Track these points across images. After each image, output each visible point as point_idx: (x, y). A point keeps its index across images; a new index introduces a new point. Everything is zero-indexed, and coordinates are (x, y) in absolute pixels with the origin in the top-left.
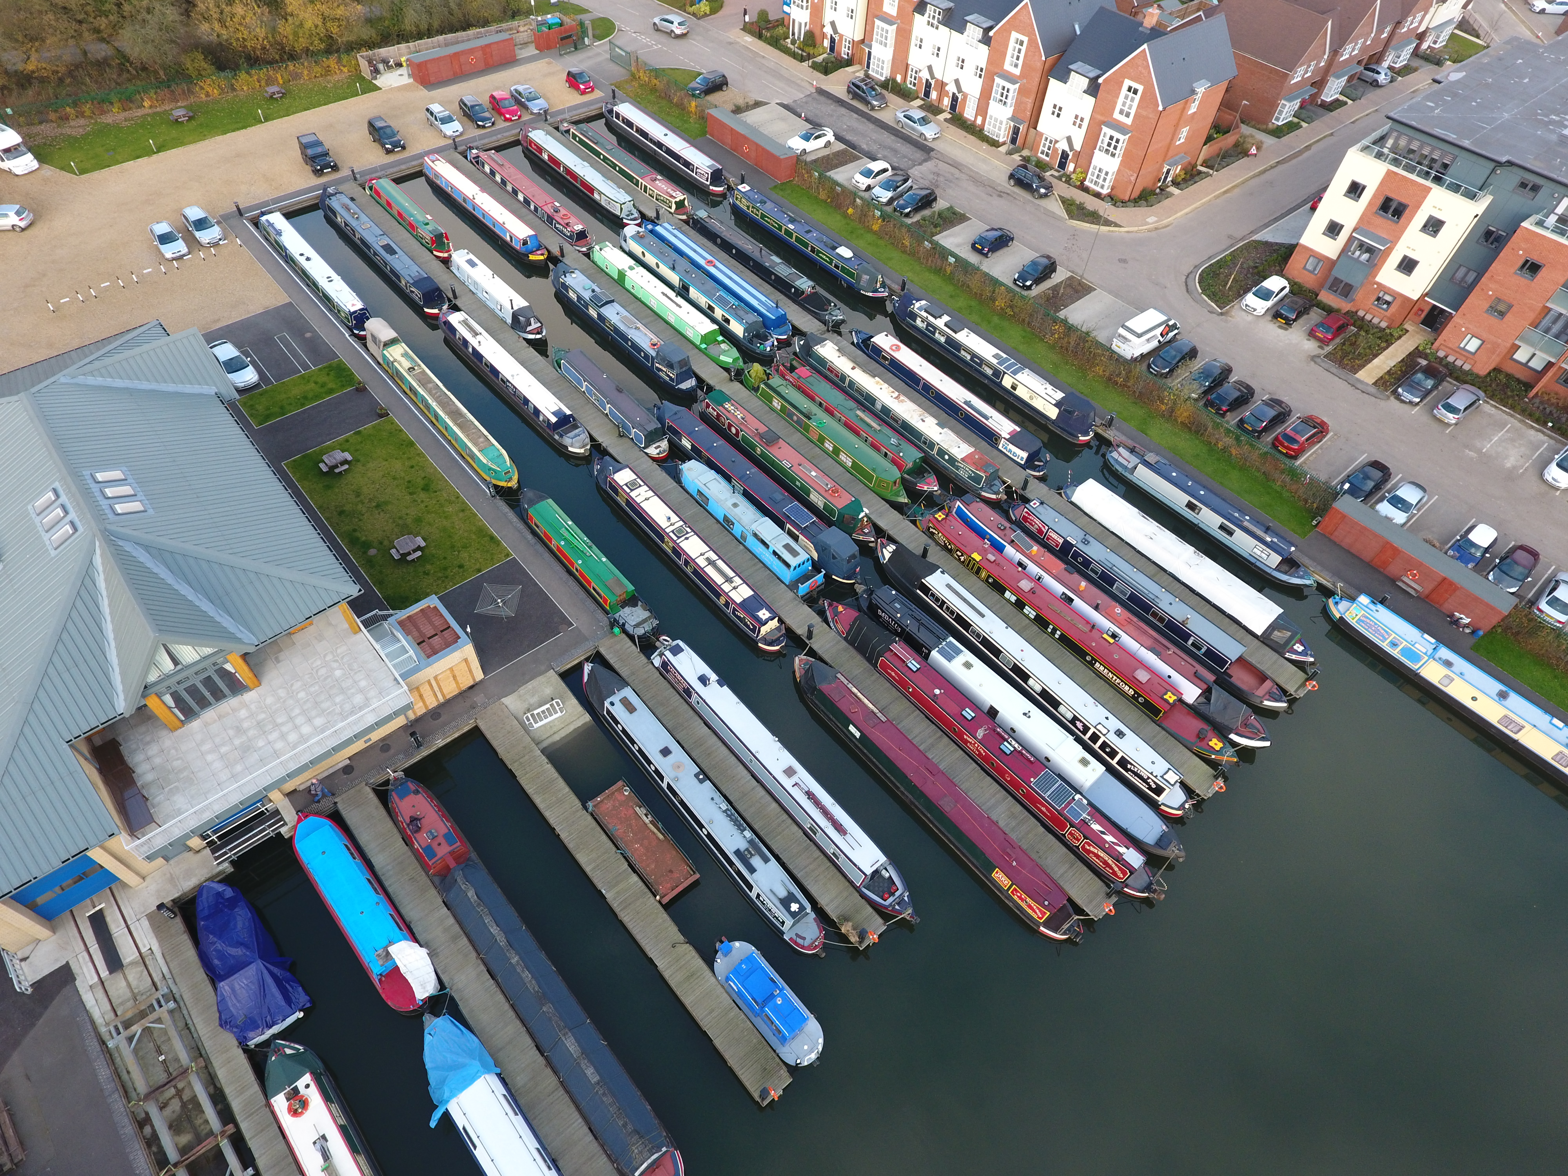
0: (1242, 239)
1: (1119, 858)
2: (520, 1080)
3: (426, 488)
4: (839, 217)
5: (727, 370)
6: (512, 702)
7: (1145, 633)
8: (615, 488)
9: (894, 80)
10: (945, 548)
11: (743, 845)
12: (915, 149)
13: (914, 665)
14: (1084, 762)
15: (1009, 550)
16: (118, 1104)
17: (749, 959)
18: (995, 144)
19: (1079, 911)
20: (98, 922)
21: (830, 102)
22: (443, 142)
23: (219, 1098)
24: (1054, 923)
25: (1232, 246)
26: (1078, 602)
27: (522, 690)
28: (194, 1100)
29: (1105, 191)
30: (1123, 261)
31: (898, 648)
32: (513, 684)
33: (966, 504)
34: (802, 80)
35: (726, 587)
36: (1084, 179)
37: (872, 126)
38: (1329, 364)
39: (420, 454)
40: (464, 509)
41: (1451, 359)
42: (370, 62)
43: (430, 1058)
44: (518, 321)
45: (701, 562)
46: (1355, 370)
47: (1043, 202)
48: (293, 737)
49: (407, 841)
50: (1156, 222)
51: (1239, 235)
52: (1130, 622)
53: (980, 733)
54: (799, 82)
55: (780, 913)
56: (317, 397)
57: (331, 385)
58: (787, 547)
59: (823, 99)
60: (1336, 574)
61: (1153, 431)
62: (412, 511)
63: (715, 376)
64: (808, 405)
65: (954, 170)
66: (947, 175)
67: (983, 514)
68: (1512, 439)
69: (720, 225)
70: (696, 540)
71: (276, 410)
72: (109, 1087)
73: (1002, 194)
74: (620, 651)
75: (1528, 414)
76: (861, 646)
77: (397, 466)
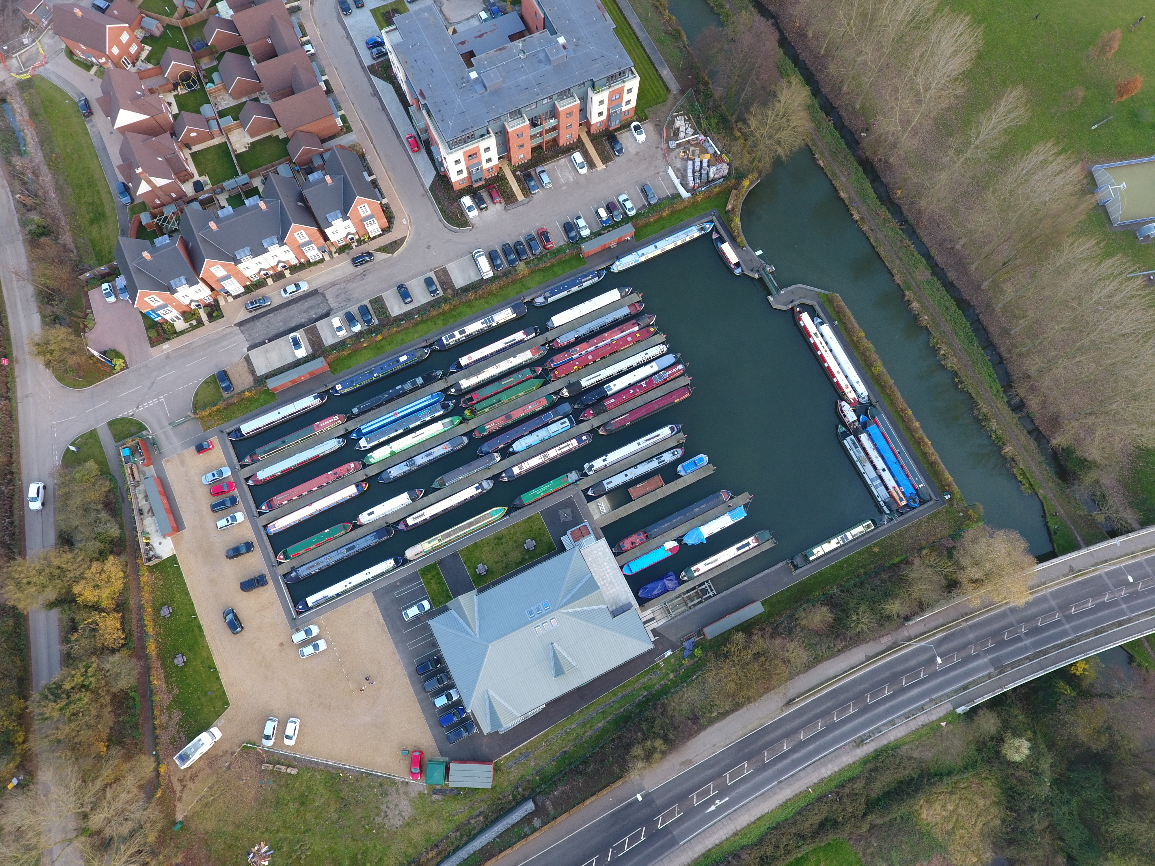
0: (427, 191)
5: (461, 423)
6: (596, 517)
7: (615, 331)
8: (519, 474)
9: (247, 285)
10: (567, 375)
11: (657, 461)
13: (613, 401)
14: (652, 367)
15: (574, 356)
16: (687, 613)
17: (683, 467)
18: (322, 260)
19: (688, 385)
21: (252, 323)
22: (250, 523)
24: (690, 393)
25: (429, 198)
26: (599, 345)
27: (592, 513)
28: (690, 596)
30: (428, 247)
31: (604, 403)
32: (590, 515)
33: (552, 361)
34: (223, 330)
35: (571, 447)
36: (370, 236)
38: (511, 206)
39: (482, 540)
40: (513, 526)
41: (522, 163)
42: (149, 560)
43: (692, 542)
44: (416, 498)
45: (559, 452)
46: (516, 199)
47: (377, 260)
49: (637, 546)
50: (406, 221)
51: (424, 192)
52: (610, 333)
53: (637, 390)
55: (674, 457)
56: (440, 578)
57: (434, 573)
58: (562, 424)
59: (247, 326)
60: (603, 262)
61: (529, 285)
62: (511, 543)
63: (465, 428)
64: (494, 399)
65: (337, 287)
66: (340, 291)
67: (558, 359)
68: (562, 171)
69: (366, 404)
70: (549, 452)
71: (444, 593)
72: (682, 616)
73: (364, 274)
74: (584, 484)
75: (553, 157)
76: (600, 413)
77: (486, 548)
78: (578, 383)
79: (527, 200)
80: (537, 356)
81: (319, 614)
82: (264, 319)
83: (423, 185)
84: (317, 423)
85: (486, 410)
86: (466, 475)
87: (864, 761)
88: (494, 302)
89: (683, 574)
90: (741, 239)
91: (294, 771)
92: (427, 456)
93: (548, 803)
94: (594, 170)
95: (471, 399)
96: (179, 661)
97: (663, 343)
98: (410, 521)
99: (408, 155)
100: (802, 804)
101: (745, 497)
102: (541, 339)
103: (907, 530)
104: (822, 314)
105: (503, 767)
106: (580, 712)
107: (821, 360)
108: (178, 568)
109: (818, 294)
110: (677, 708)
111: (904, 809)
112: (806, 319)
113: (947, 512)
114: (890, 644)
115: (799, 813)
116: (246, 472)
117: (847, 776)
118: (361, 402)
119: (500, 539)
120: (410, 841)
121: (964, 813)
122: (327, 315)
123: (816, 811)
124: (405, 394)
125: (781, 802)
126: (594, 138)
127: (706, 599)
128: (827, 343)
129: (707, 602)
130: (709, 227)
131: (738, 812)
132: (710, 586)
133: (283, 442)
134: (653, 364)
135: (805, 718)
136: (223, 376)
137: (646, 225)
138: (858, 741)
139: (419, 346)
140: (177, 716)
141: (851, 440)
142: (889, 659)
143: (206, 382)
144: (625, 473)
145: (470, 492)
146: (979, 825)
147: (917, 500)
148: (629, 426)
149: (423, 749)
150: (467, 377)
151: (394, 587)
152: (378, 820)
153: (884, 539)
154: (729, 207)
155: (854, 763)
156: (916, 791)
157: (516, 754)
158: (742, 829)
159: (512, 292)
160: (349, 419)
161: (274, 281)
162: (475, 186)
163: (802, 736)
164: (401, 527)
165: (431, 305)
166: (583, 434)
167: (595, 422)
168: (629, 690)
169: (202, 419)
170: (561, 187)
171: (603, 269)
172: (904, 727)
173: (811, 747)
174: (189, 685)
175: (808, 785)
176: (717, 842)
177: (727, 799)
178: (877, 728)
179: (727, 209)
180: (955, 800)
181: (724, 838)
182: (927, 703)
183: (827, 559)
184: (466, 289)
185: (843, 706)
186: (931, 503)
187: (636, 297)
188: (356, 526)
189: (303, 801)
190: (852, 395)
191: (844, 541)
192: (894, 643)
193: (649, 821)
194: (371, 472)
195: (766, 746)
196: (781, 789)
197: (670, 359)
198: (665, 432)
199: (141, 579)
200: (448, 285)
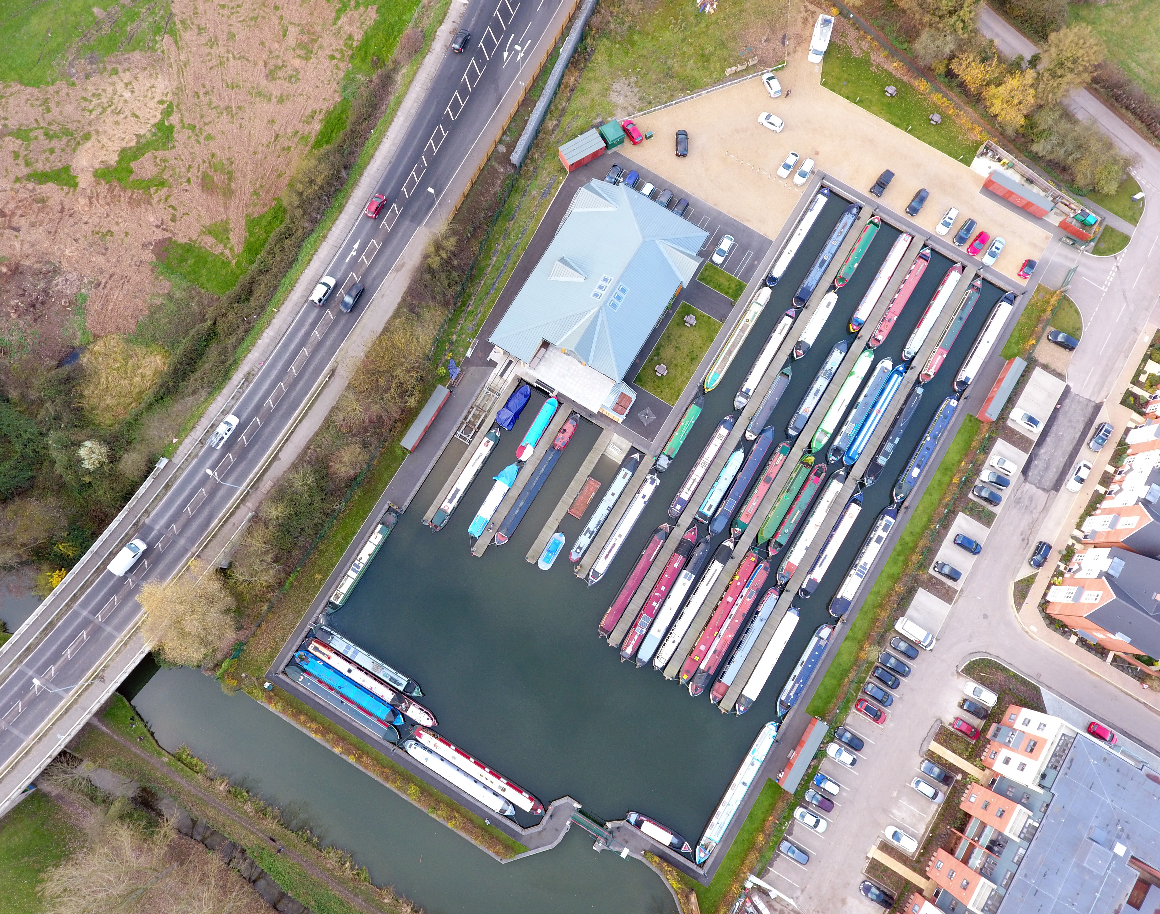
0: (1039, 682)
2: (510, 494)
5: (810, 445)
8: (716, 430)
10: (740, 564)
11: (592, 529)
12: (1054, 481)
13: (676, 565)
14: (659, 631)
15: (746, 589)
16: (473, 400)
17: (561, 542)
18: (1079, 526)
19: (609, 636)
21: (1088, 415)
23: (483, 422)
24: (602, 627)
25: (1029, 676)
26: (729, 620)
27: (621, 438)
28: (480, 417)
29: (1048, 598)
31: (682, 558)
32: (622, 434)
33: (765, 568)
34: (1108, 391)
35: (686, 490)
36: (1055, 585)
38: (936, 728)
40: (688, 378)
43: (507, 469)
44: (799, 344)
45: (693, 477)
47: (1026, 564)
49: (560, 431)
50: (1032, 632)
53: (657, 594)
54: (1105, 389)
55: (576, 547)
56: (722, 290)
58: (711, 506)
59: (1090, 410)
60: (789, 725)
61: (848, 643)
62: (679, 361)
63: (802, 442)
64: (795, 488)
65: (1040, 508)
66: (1033, 505)
67: (761, 576)
68: (914, 815)
69: (914, 403)
70: (703, 470)
71: (708, 279)
72: (476, 395)
73: (1026, 540)
74: (648, 463)
75: (936, 826)
76: (679, 545)
77: (699, 342)
78: (724, 562)
79: (925, 749)
80: (785, 565)
81: (806, 195)
82: (1081, 427)
83: (1049, 688)
84: (945, 356)
85: (794, 474)
86: (766, 398)
87: (236, 362)
88: (871, 599)
89: (498, 434)
90: (653, 865)
91: (728, 71)
92: (818, 390)
93: (502, 170)
94: (878, 842)
95: (818, 475)
96: (891, 90)
97: (664, 668)
98: (787, 321)
99: (1094, 716)
100: (277, 295)
101: (479, 550)
102: (793, 588)
103: (295, 620)
104: (508, 823)
105: (559, 174)
106: (519, 256)
107: (481, 763)
108: (956, 158)
109: (527, 849)
110: (433, 311)
111: (179, 350)
112: (525, 803)
113: (259, 668)
114: (261, 485)
115: (276, 287)
116: (971, 272)
117: (247, 342)
118: (921, 403)
119: (692, 359)
120: (597, 80)
121: (122, 382)
122: (1025, 471)
123: (262, 298)
124: (885, 439)
125: (297, 285)
126: (909, 888)
127: (462, 423)
128: (486, 787)
129: (459, 422)
130: (700, 855)
131: (332, 256)
132: (465, 439)
133: (961, 318)
134: (660, 636)
135: (311, 368)
136: (1069, 345)
137: (772, 808)
138: (251, 377)
139: (909, 499)
140: (856, 52)
141: (399, 684)
142: (256, 469)
143: (1079, 329)
144: (616, 497)
145: (751, 383)
146: (103, 380)
147: (298, 660)
148: (642, 551)
149: (636, 148)
150: (839, 495)
151: (758, 256)
152: (633, 79)
153: (314, 596)
154: (693, 898)
155: (246, 356)
156: (176, 371)
157: (553, 191)
158: (321, 244)
159: (861, 623)
160: (918, 382)
161: (1106, 472)
162: (994, 726)
163: (305, 351)
164: (791, 312)
165: (931, 552)
166: (682, 511)
167: (678, 533)
168: (487, 301)
169: (1052, 294)
170: (899, 792)
171: (784, 716)
172: (212, 416)
173: (293, 346)
174: (867, 79)
175: (279, 313)
176: (337, 222)
177: (347, 261)
178: (238, 399)
179: (694, 894)
180: (135, 387)
181: (333, 229)
182: (200, 451)
183: (363, 538)
184: (911, 592)
185: (280, 401)
186: (281, 668)
187: (726, 706)
188: (832, 287)
189: (705, 58)
190: (426, 738)
191: (356, 565)
192: (258, 488)
193: (406, 205)
194: (858, 345)
195: (335, 323)
196: (303, 296)
197: (645, 655)
198: (602, 566)
199: (980, 129)
200: (933, 585)
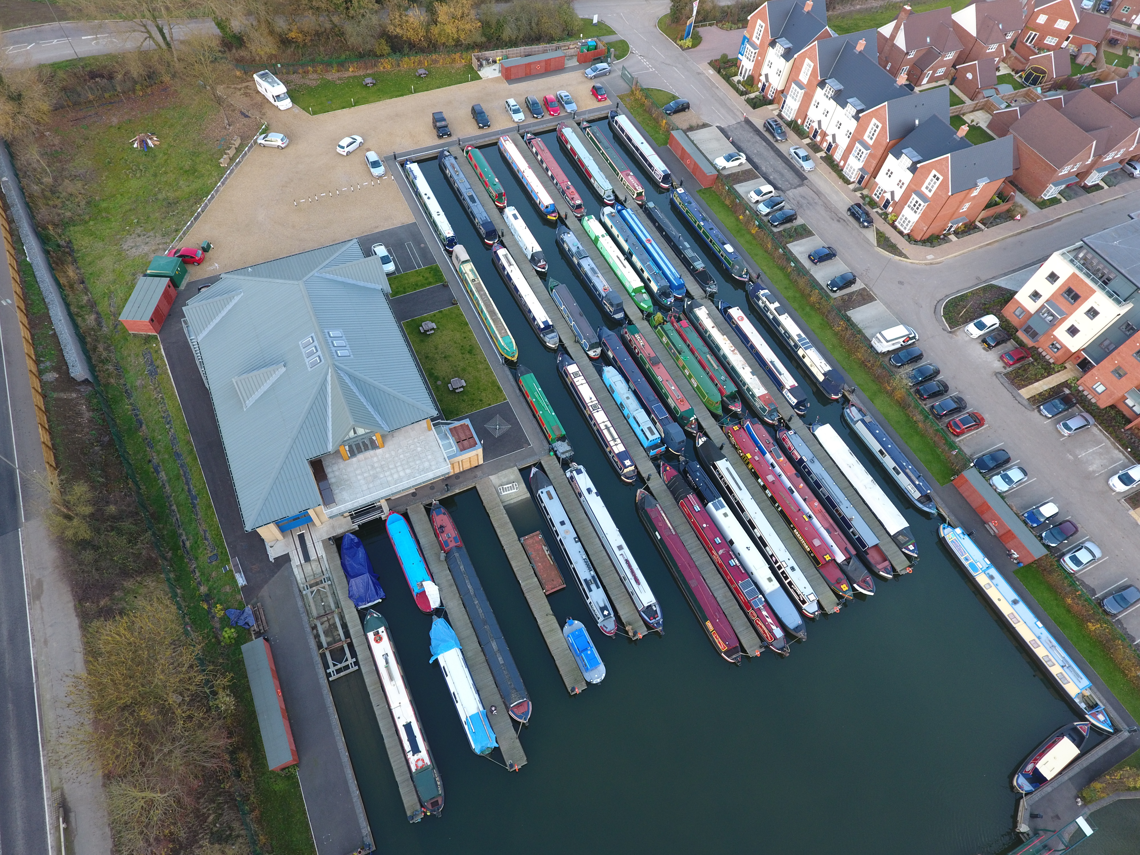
0: (985, 282)
1: (771, 631)
2: (469, 654)
3: (470, 352)
4: (733, 219)
5: (642, 311)
6: (494, 479)
7: (827, 519)
8: (567, 374)
9: (796, 122)
10: (734, 446)
11: (589, 578)
12: (795, 176)
13: (697, 508)
14: (770, 580)
15: (768, 456)
16: (305, 618)
17: (580, 630)
18: (847, 182)
19: (744, 650)
20: (301, 537)
21: (751, 130)
22: (512, 125)
23: (345, 626)
24: (728, 653)
25: (977, 285)
26: (796, 494)
27: (500, 474)
28: (334, 624)
29: (906, 232)
30: (901, 283)
31: (691, 497)
32: (498, 469)
33: (752, 424)
34: (738, 110)
35: (612, 443)
36: (895, 221)
37: (773, 153)
38: (1005, 380)
39: (470, 331)
40: (487, 368)
41: (1085, 393)
42: (478, 59)
43: (433, 634)
44: (534, 259)
45: (602, 427)
46: (1020, 388)
47: (865, 231)
48: (396, 476)
49: (437, 536)
50: (933, 259)
51: (983, 278)
52: (820, 512)
53: (721, 552)
54: (735, 111)
55: (598, 613)
56: (423, 286)
57: (431, 280)
58: (649, 429)
59: (747, 127)
61: (878, 402)
63: (635, 314)
64: (680, 344)
65: (815, 196)
66: (810, 199)
67: (759, 433)
68: (1101, 454)
69: (660, 215)
70: (602, 413)
71: (401, 289)
72: (302, 610)
73: (841, 220)
74: (551, 465)
75: (1119, 439)
76: (673, 493)
77: (458, 336)
78: (721, 457)
79: (1026, 403)
80: (758, 404)
81: (398, 177)
83: (994, 278)
84: (631, 174)
85: (665, 339)
86: (566, 314)
91: (224, 162)
92: (593, 271)
94: (1126, 503)
95: (679, 321)
96: (368, 81)
97: (820, 606)
98: (502, 252)
101: (515, 757)
102: (789, 412)
105: (148, 346)
108: (467, 81)
116: (571, 124)
124: (679, 251)
127: (323, 656)
130: (1100, 721)
132: (347, 667)
133: (607, 147)
136: (684, 108)
145: (540, 316)
149: (203, 265)
150: (712, 317)
151: (418, 239)
152: (139, 230)
157: (158, 364)
160: (641, 205)
161: (808, 145)
162: (1019, 334)
165: (814, 283)
166: (634, 463)
168: (200, 514)
169: (633, 94)
170: (1069, 452)
171: (939, 508)
174: (343, 89)
184: (848, 323)
187: (902, 566)
189: (191, 172)
194: (572, 223)
197: (792, 618)
198: (646, 597)
199: (458, 54)
200: (850, 302)
